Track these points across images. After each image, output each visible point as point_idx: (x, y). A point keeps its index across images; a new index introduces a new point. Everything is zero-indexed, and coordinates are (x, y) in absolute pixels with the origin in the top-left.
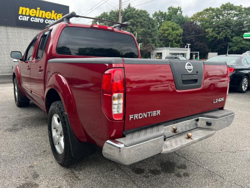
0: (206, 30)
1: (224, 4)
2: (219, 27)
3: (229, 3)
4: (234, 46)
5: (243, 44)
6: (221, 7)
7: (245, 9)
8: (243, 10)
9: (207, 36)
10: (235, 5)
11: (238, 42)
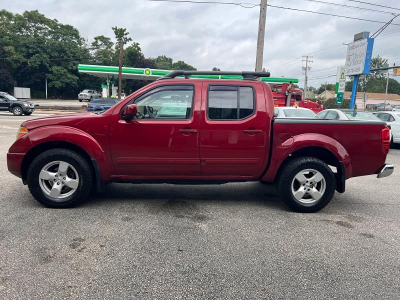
0: (5, 47)
1: (29, 11)
2: (28, 47)
3: (37, 11)
4: (56, 80)
5: (68, 78)
6: (24, 14)
7: (62, 26)
8: (59, 27)
9: (8, 59)
10: (46, 17)
11: (62, 75)
